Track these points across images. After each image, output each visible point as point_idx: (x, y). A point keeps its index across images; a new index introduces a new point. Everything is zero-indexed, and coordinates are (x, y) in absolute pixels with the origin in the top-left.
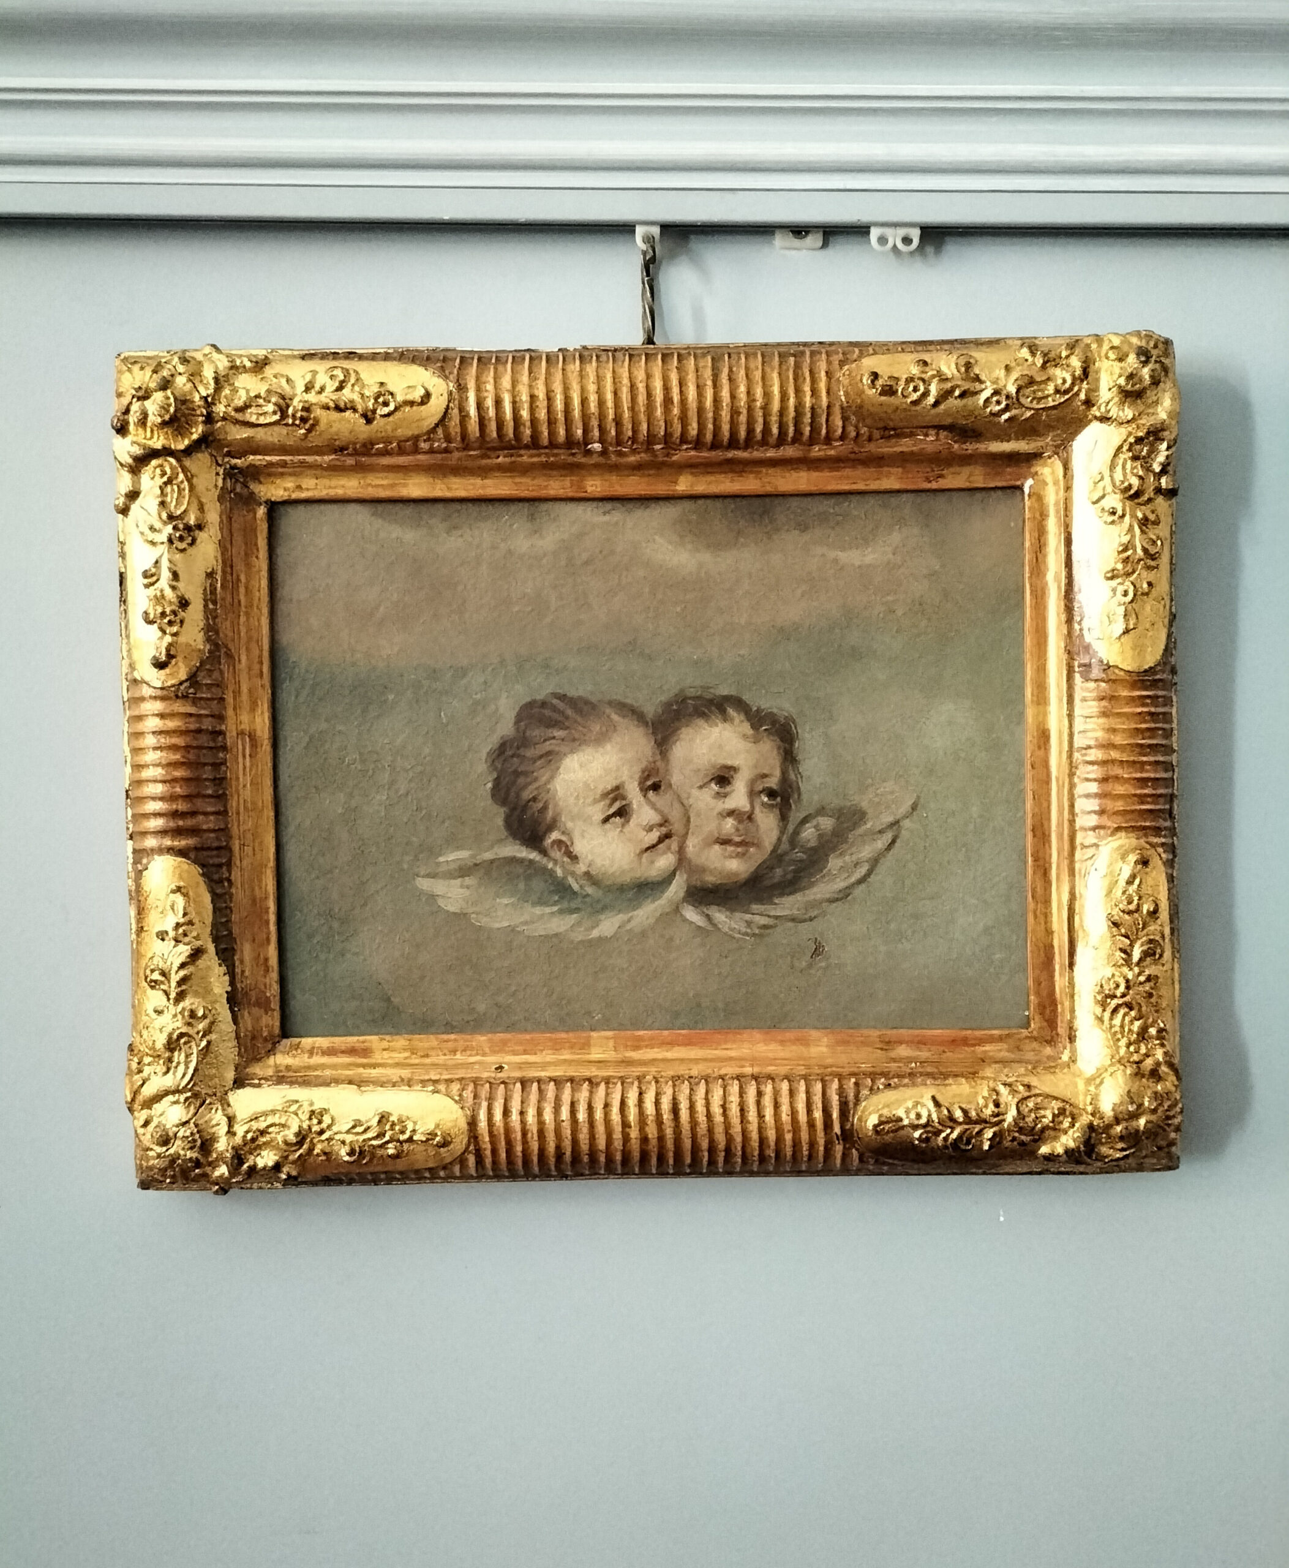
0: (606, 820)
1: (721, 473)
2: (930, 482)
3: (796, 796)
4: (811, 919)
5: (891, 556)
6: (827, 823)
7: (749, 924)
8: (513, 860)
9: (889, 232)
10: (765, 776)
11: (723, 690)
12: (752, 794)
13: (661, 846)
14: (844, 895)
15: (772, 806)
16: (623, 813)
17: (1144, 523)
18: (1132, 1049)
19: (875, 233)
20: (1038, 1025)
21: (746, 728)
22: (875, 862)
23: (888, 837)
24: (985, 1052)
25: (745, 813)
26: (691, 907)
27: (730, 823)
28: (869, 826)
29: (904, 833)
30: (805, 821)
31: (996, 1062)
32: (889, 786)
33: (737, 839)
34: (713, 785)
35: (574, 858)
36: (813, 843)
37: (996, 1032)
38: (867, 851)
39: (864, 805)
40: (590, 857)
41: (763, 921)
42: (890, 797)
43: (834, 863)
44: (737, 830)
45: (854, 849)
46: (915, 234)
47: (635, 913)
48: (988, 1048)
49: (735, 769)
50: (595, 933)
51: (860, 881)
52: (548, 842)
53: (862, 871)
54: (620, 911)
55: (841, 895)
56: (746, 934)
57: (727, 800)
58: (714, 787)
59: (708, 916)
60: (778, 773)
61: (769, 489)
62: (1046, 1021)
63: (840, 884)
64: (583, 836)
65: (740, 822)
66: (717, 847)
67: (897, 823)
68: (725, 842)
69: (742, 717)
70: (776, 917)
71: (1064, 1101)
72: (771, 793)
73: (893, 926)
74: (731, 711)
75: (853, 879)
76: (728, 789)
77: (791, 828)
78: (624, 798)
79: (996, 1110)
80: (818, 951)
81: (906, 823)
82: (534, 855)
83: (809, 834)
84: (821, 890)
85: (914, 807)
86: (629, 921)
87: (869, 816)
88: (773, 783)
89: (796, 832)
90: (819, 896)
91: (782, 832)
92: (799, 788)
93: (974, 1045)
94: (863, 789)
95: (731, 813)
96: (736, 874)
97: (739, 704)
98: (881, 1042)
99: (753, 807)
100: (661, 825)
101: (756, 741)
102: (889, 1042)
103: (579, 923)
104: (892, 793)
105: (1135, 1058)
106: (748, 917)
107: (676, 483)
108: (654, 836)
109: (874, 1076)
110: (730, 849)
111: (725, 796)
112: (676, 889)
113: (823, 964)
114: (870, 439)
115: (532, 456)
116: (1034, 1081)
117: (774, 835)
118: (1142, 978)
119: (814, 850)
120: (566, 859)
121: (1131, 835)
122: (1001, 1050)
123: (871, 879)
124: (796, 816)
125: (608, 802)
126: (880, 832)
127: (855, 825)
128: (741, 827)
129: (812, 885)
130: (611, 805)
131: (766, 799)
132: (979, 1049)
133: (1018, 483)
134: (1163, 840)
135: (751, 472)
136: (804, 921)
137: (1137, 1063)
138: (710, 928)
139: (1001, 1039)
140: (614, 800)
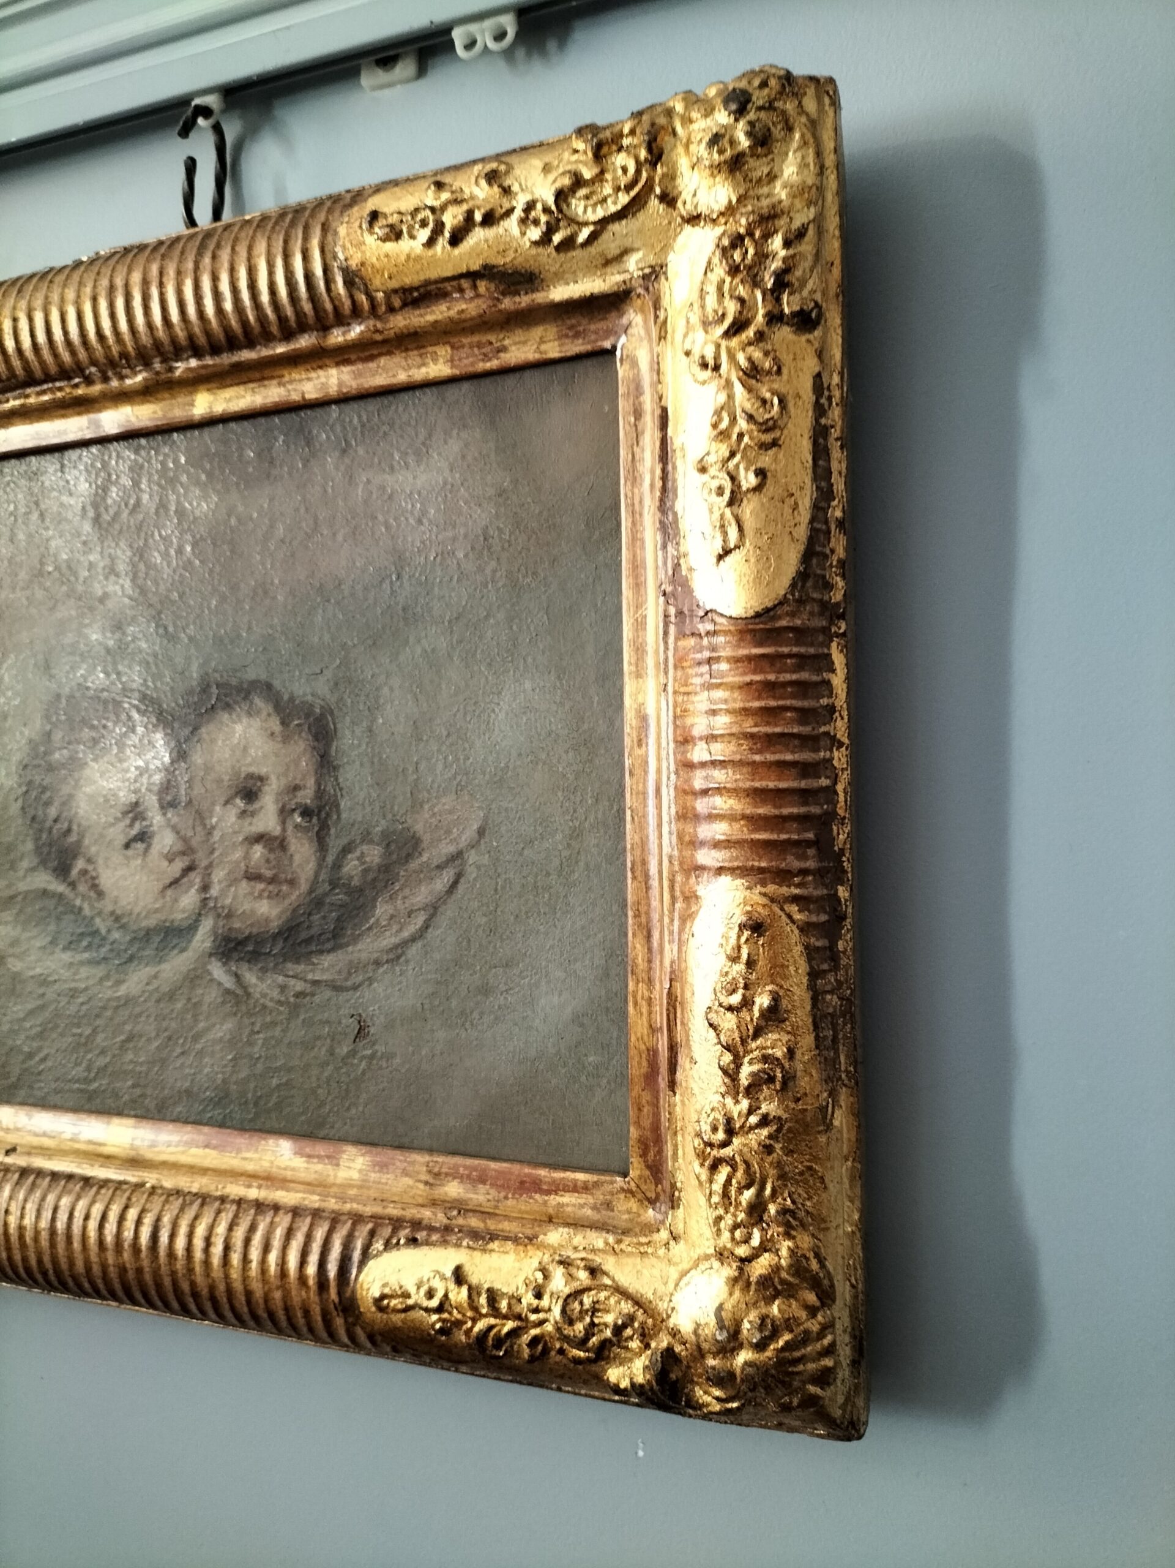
0: (127, 846)
1: (238, 384)
2: (490, 360)
3: (335, 817)
4: (355, 988)
5: (447, 473)
6: (374, 854)
7: (283, 988)
8: (45, 893)
9: (473, 28)
10: (296, 788)
11: (251, 674)
12: (284, 813)
13: (185, 880)
14: (397, 954)
15: (306, 830)
16: (143, 837)
17: (752, 373)
18: (738, 1234)
19: (458, 35)
20: (638, 1172)
21: (275, 724)
22: (434, 909)
23: (448, 875)
24: (560, 1205)
25: (276, 838)
26: (219, 964)
27: (258, 851)
28: (425, 858)
29: (471, 873)
30: (347, 850)
31: (568, 1225)
32: (448, 801)
33: (268, 874)
34: (238, 801)
35: (100, 894)
36: (356, 882)
37: (581, 1176)
38: (422, 895)
39: (419, 828)
40: (115, 893)
41: (299, 986)
42: (450, 817)
43: (382, 910)
44: (268, 861)
45: (407, 891)
46: (509, 23)
47: (163, 966)
48: (567, 1199)
49: (261, 779)
50: (122, 991)
51: (413, 939)
52: (74, 872)
53: (420, 920)
54: (147, 965)
55: (391, 956)
56: (280, 1003)
57: (255, 820)
58: (239, 802)
59: (237, 976)
60: (311, 782)
61: (295, 397)
62: (648, 1167)
63: (389, 940)
64: (107, 867)
65: (271, 850)
66: (244, 884)
67: (459, 855)
68: (253, 877)
69: (271, 709)
70: (315, 983)
71: (637, 1303)
72: (306, 813)
73: (454, 1003)
74: (258, 702)
75: (406, 934)
76: (256, 806)
77: (330, 859)
78: (144, 819)
79: (535, 1302)
80: (361, 1032)
81: (472, 857)
82: (61, 888)
83: (352, 867)
84: (367, 947)
85: (481, 832)
86: (156, 977)
87: (424, 845)
88: (306, 796)
89: (337, 866)
90: (364, 956)
91: (320, 866)
92: (338, 806)
93: (548, 1192)
94: (416, 805)
95: (259, 838)
96: (267, 920)
97: (267, 689)
98: (430, 1172)
99: (284, 830)
100: (183, 853)
101: (286, 739)
102: (437, 1175)
103: (107, 977)
104: (451, 812)
105: (742, 1251)
106: (281, 979)
107: (193, 405)
108: (179, 865)
109: (397, 1223)
110: (261, 886)
111: (253, 814)
112: (202, 939)
113: (369, 1052)
114: (391, 310)
115: (39, 394)
116: (609, 1264)
117: (311, 867)
118: (753, 1120)
119: (361, 890)
120: (92, 894)
121: (739, 882)
122: (582, 1206)
123: (431, 934)
124: (335, 844)
125: (128, 821)
126: (439, 867)
127: (409, 857)
128: (272, 856)
129: (355, 939)
130: (131, 825)
131: (299, 820)
132: (554, 1200)
133: (607, 345)
134: (796, 891)
135: (272, 378)
136: (347, 989)
137: (743, 1260)
138: (239, 992)
139: (586, 1188)
140: (134, 820)
